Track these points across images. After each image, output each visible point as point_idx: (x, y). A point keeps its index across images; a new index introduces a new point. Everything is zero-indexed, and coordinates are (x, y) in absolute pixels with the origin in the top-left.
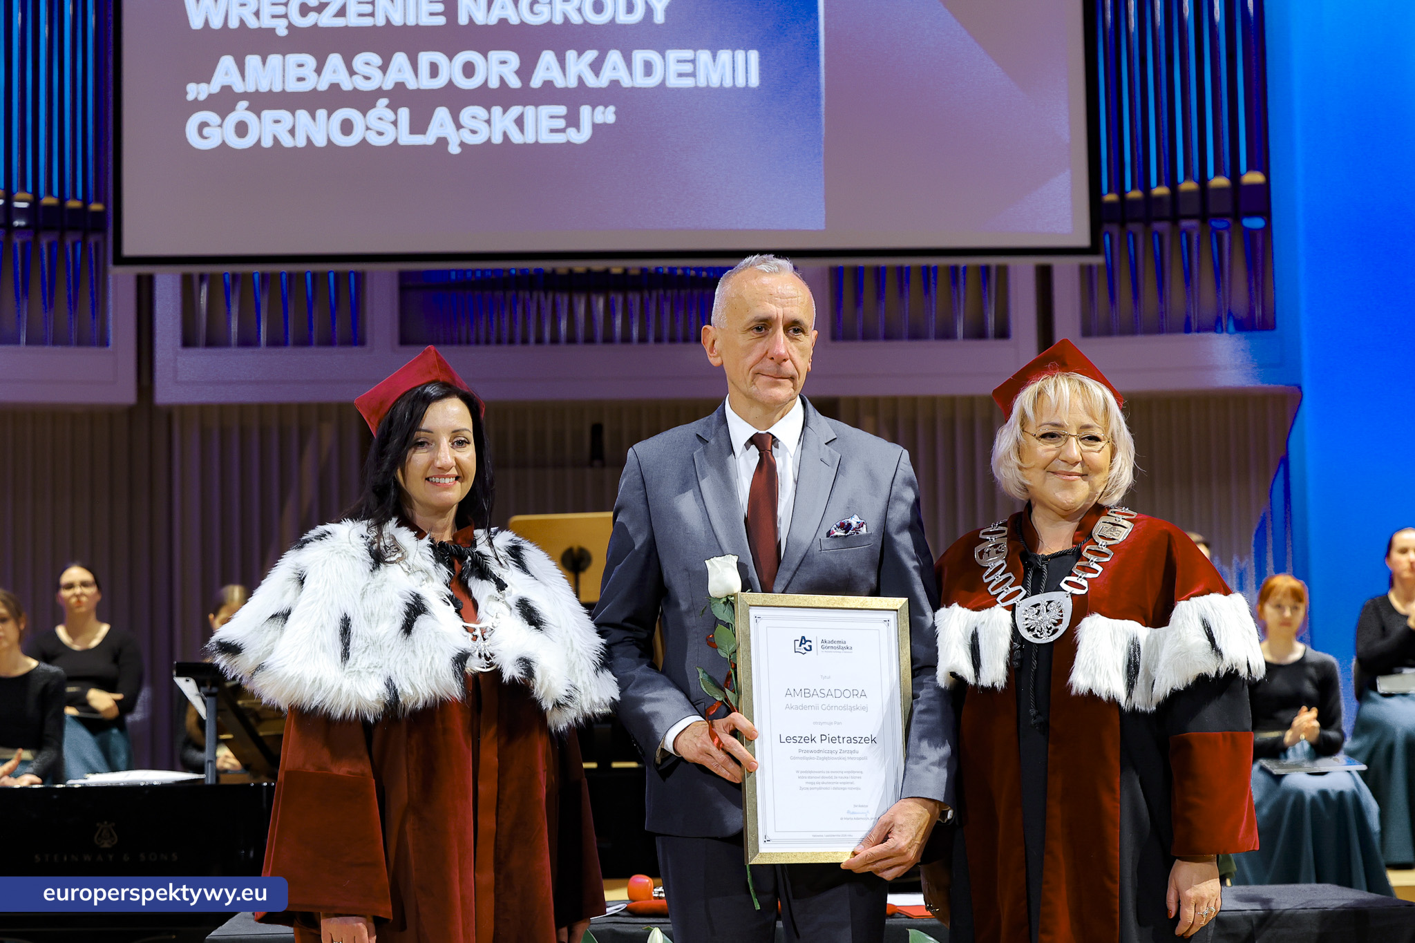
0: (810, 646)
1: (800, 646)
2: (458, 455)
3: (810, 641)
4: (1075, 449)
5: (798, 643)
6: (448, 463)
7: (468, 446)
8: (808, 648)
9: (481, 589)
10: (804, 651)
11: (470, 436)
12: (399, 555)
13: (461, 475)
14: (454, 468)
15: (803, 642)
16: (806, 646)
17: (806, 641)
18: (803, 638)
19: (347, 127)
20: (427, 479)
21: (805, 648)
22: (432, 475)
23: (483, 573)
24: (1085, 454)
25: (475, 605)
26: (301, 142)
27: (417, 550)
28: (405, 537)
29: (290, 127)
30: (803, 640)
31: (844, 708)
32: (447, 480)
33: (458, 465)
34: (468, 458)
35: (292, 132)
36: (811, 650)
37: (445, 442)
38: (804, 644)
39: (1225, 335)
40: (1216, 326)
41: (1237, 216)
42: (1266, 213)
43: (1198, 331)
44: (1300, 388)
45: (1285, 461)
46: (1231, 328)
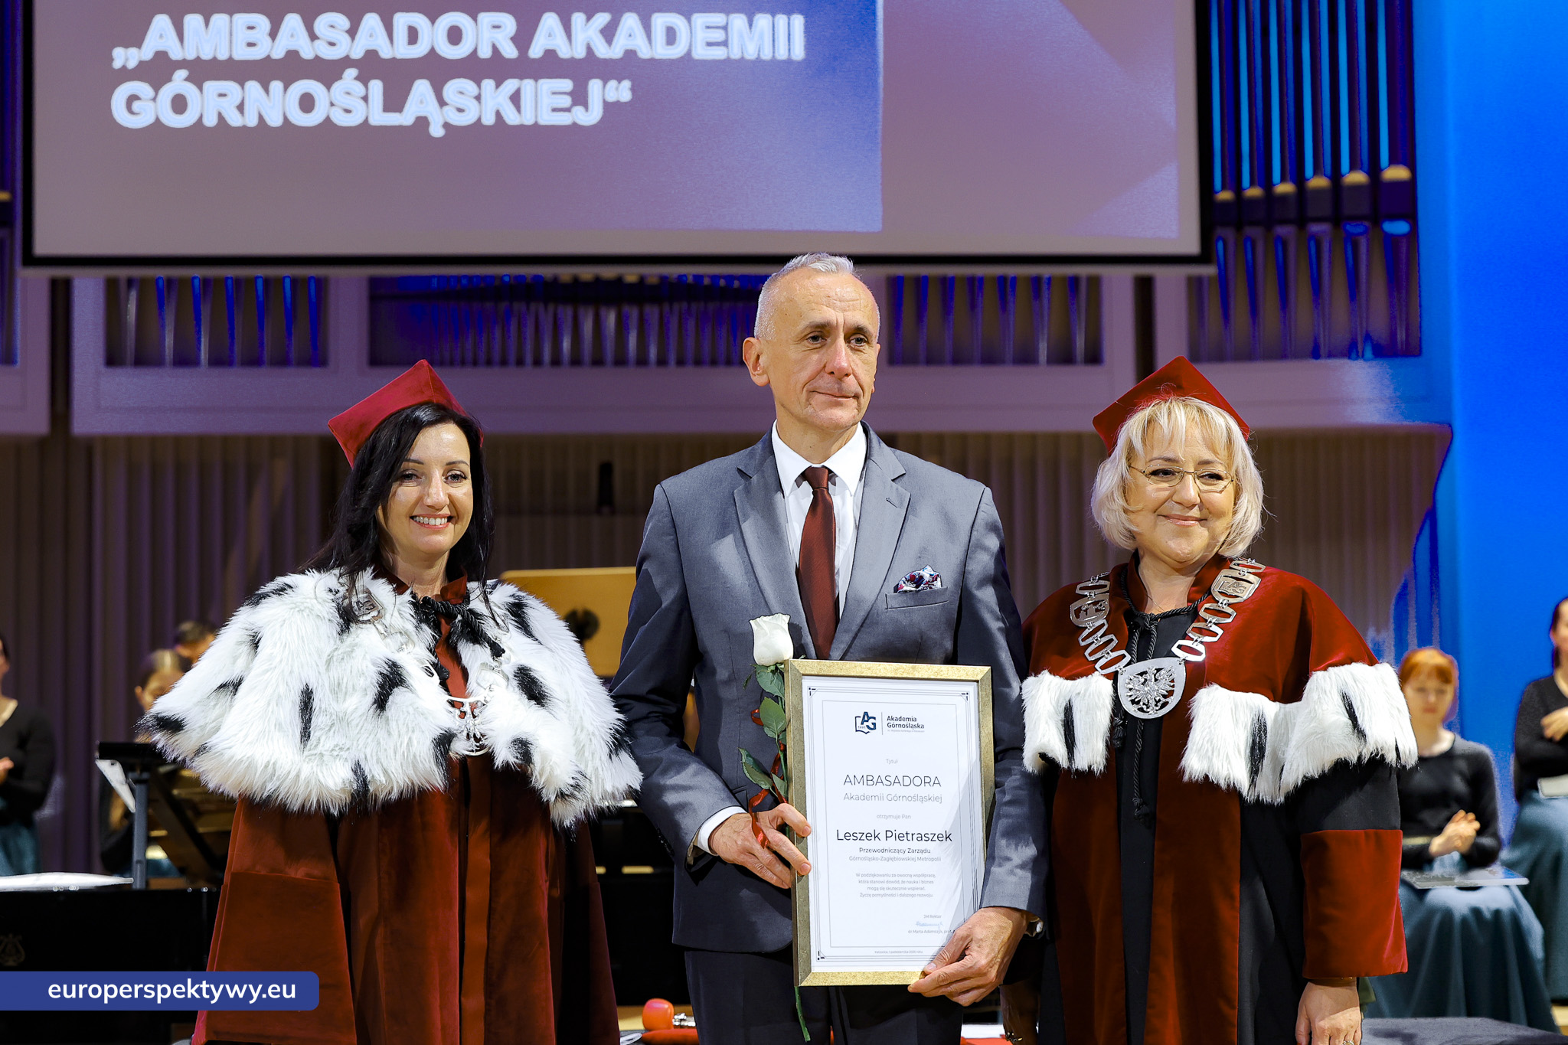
0: (874, 724)
1: (862, 723)
2: (452, 492)
3: (874, 718)
4: (1192, 489)
5: (859, 720)
6: (440, 500)
7: (464, 481)
8: (872, 727)
10: (866, 730)
13: (455, 514)
14: (446, 506)
15: (866, 719)
16: (870, 723)
17: (869, 718)
18: (866, 714)
19: (307, 103)
20: (412, 518)
21: (868, 726)
22: (419, 514)
24: (1204, 496)
26: (252, 121)
27: (396, 608)
29: (238, 102)
30: (866, 717)
31: (914, 798)
32: (438, 522)
33: (452, 503)
34: (465, 494)
35: (241, 108)
36: (875, 728)
38: (867, 721)
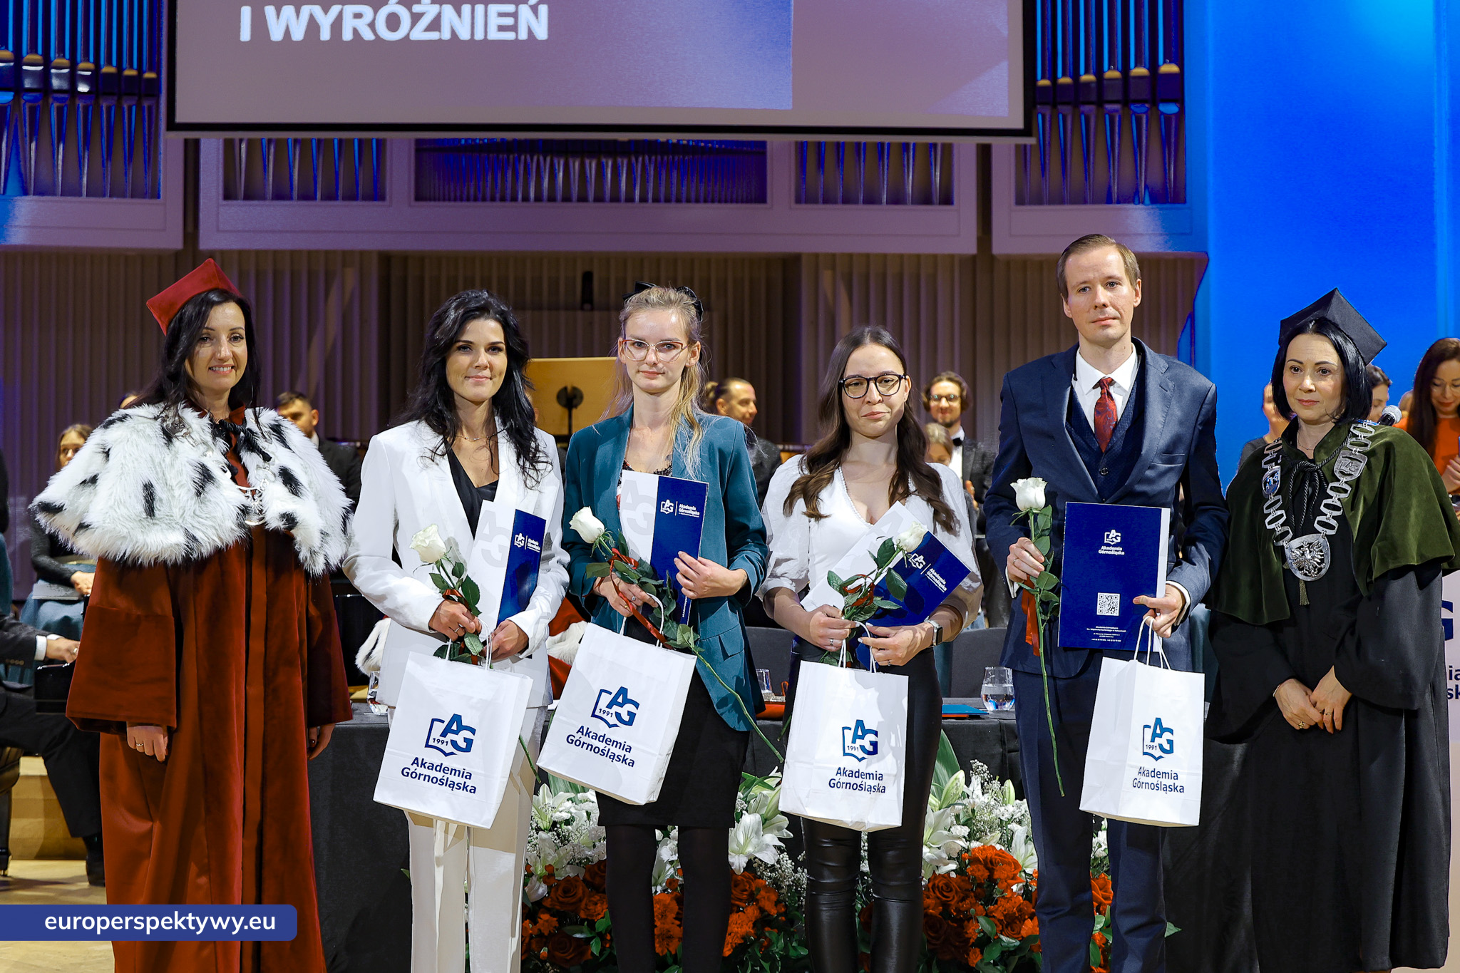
2: (235, 349)
6: (226, 355)
7: (241, 341)
9: (250, 459)
11: (243, 332)
12: (185, 431)
13: (236, 365)
14: (231, 360)
22: (213, 365)
23: (253, 447)
25: (247, 472)
27: (199, 427)
28: (190, 415)
32: (225, 369)
33: (235, 357)
34: (242, 350)
37: (224, 338)
39: (1140, 206)
40: (1132, 197)
41: (1155, 102)
42: (1179, 99)
43: (1119, 202)
44: (1207, 254)
45: (1192, 316)
46: (1147, 200)
